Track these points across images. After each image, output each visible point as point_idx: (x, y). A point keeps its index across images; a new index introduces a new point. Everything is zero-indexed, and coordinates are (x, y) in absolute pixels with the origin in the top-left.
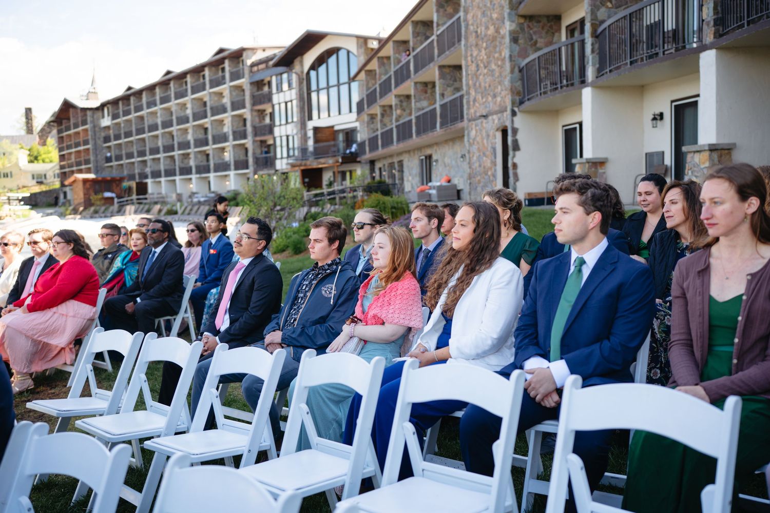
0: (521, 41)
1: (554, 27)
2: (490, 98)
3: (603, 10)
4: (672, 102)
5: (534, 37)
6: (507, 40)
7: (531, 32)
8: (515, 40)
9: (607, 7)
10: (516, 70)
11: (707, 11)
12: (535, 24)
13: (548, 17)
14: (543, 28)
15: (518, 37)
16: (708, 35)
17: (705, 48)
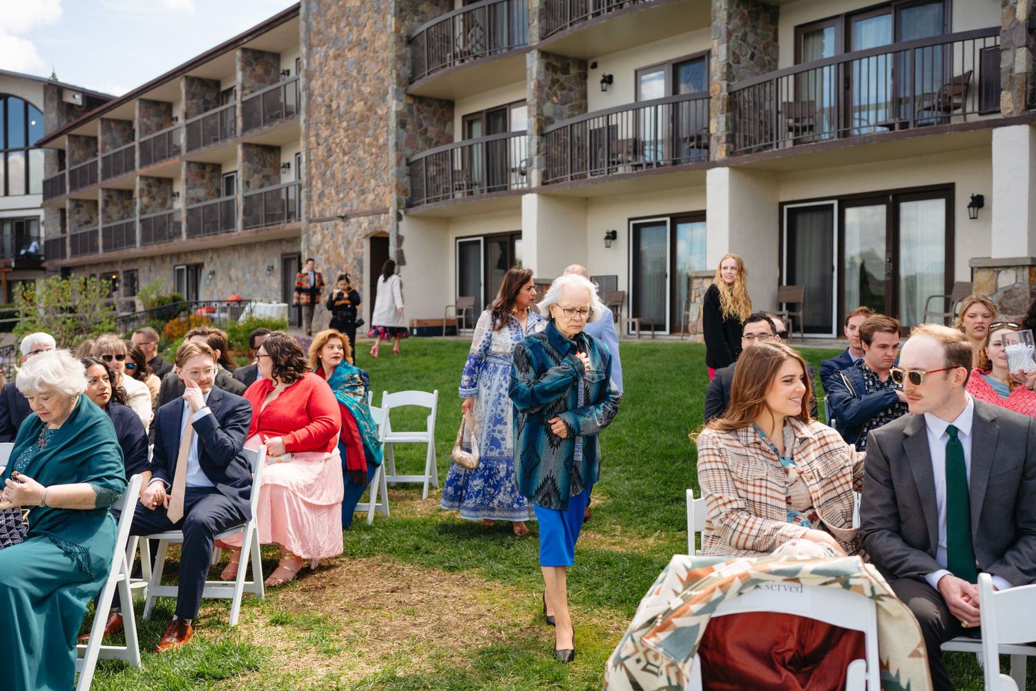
0: (409, 127)
1: (447, 115)
2: (353, 195)
3: (548, 104)
4: (630, 220)
5: (424, 124)
6: (393, 122)
7: (421, 116)
8: (402, 124)
9: (553, 102)
10: (404, 162)
11: (716, 125)
12: (426, 108)
13: (440, 101)
14: (434, 114)
15: (406, 121)
16: (719, 151)
17: (715, 165)
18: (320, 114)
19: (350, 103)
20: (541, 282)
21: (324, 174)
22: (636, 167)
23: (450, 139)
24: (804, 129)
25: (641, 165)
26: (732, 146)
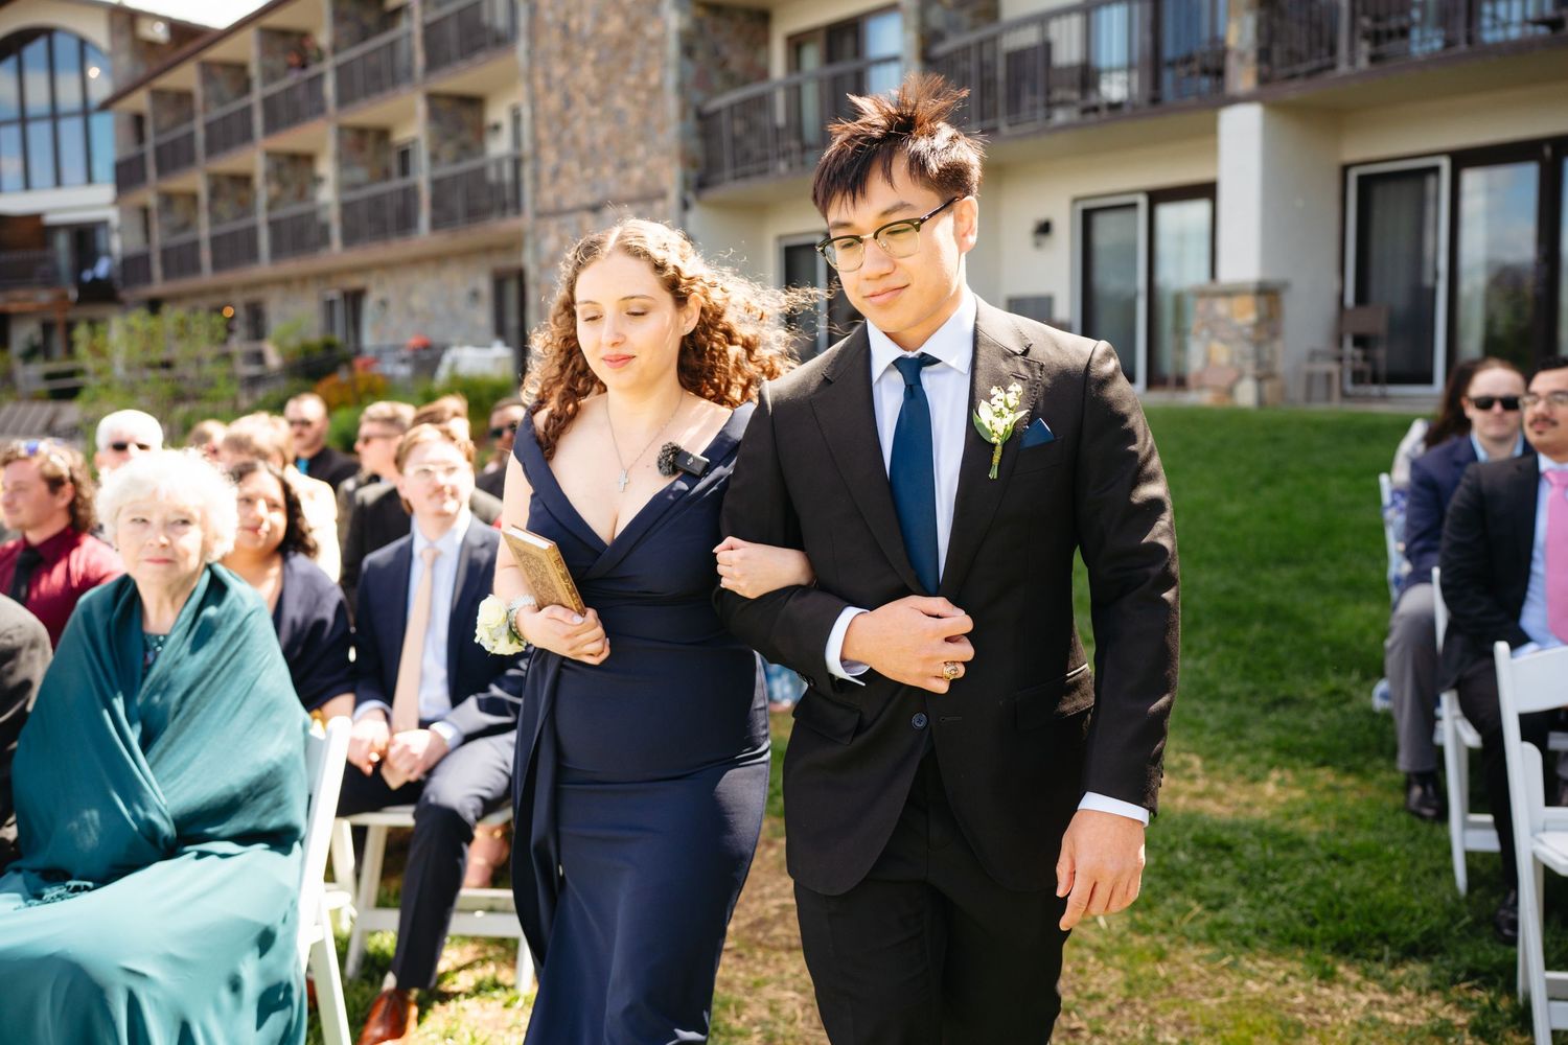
0: (700, 55)
1: (759, 35)
2: (608, 171)
3: (936, 9)
4: (1076, 200)
5: (723, 50)
6: (672, 48)
7: (718, 37)
8: (688, 50)
10: (691, 114)
11: (1238, 33)
12: (725, 24)
13: (748, 12)
14: (739, 33)
15: (695, 46)
16: (1242, 78)
17: (1234, 100)
18: (552, 40)
19: (601, 19)
21: (557, 140)
22: (1085, 111)
23: (764, 74)
25: (1095, 109)
26: (1265, 69)
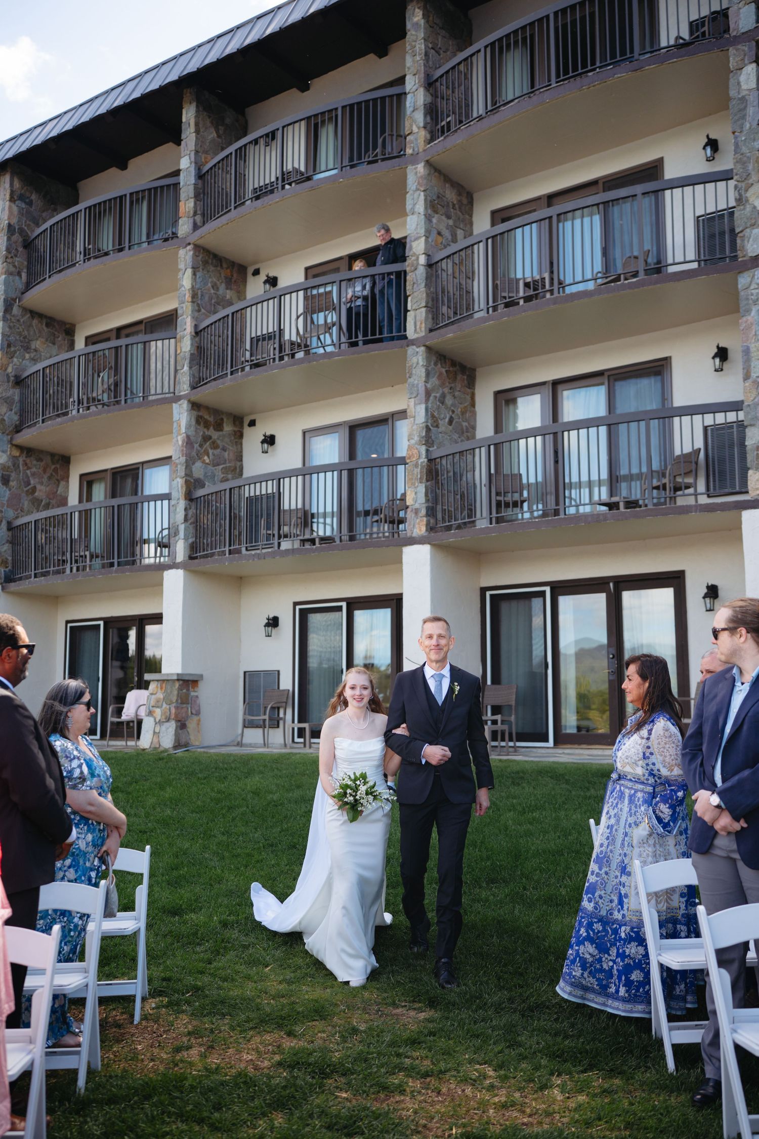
0: (12, 484)
1: (60, 472)
3: (198, 464)
4: (296, 604)
5: (32, 482)
7: (28, 472)
9: (204, 462)
11: (413, 495)
12: (35, 462)
13: (52, 455)
15: (9, 476)
16: (417, 526)
17: (412, 541)
20: (187, 678)
22: (303, 541)
23: (64, 502)
24: (507, 505)
25: (313, 541)
26: (432, 521)
